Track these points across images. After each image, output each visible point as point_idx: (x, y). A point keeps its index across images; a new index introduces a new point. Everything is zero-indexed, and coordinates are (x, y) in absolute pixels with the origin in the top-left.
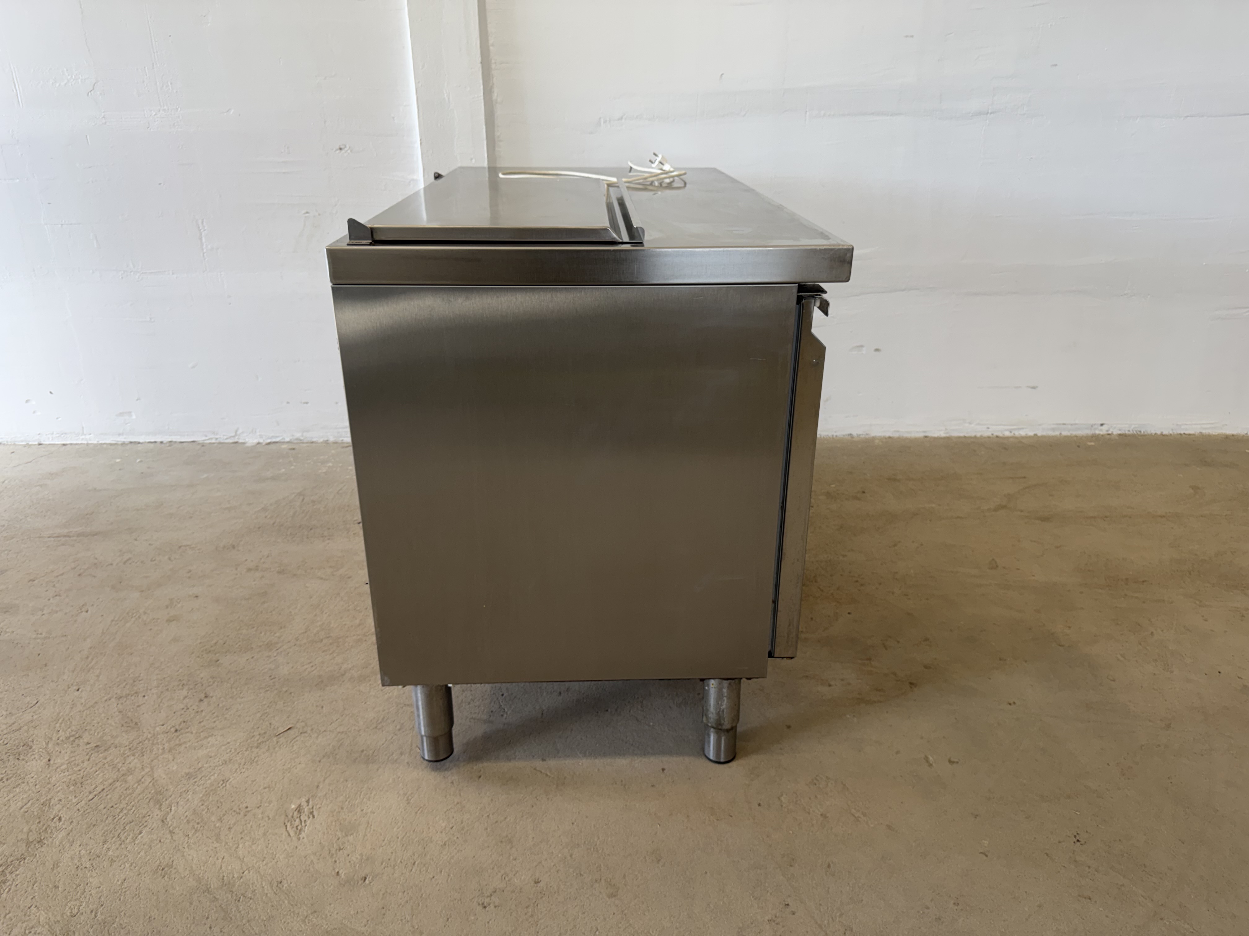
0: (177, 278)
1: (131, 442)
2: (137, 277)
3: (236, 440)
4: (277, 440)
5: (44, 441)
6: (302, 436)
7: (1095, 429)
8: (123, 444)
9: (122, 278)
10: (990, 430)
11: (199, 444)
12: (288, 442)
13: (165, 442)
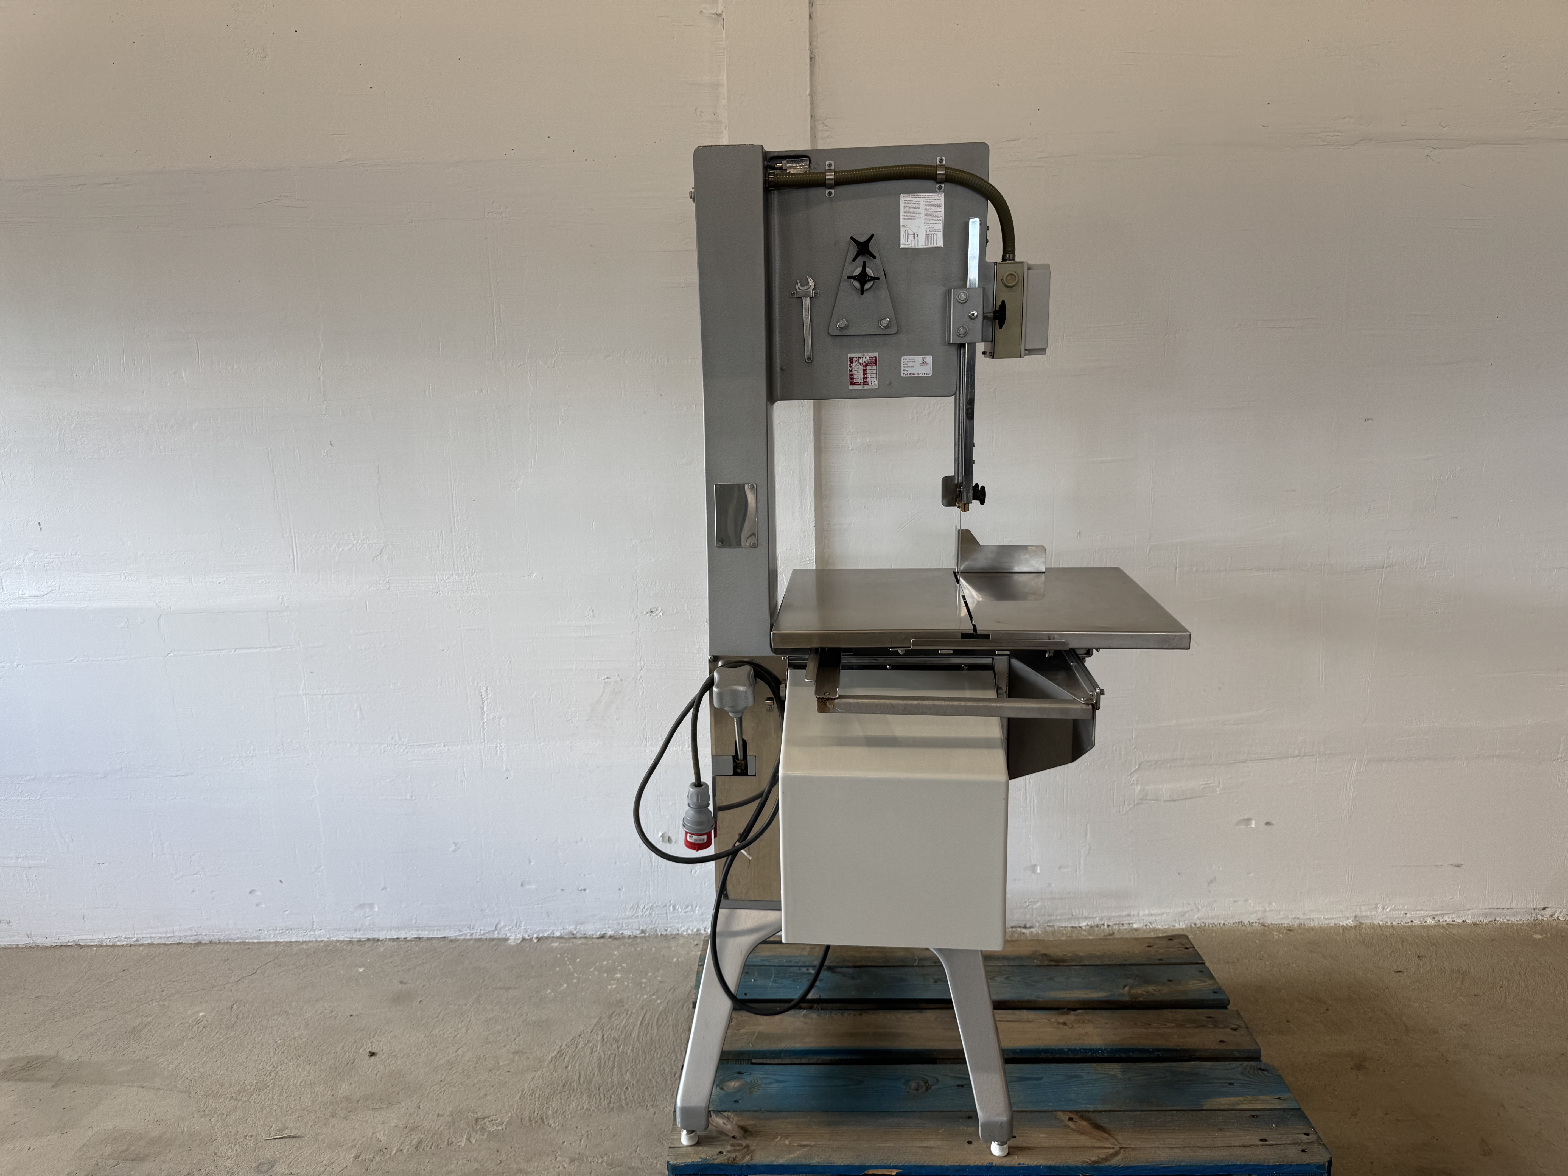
0: (448, 750)
1: (369, 940)
2: (402, 750)
3: (496, 936)
4: (545, 935)
5: (264, 938)
6: (575, 929)
7: (1537, 914)
8: (359, 941)
9: (384, 751)
10: (1408, 915)
11: (452, 941)
12: (559, 938)
13: (409, 939)
